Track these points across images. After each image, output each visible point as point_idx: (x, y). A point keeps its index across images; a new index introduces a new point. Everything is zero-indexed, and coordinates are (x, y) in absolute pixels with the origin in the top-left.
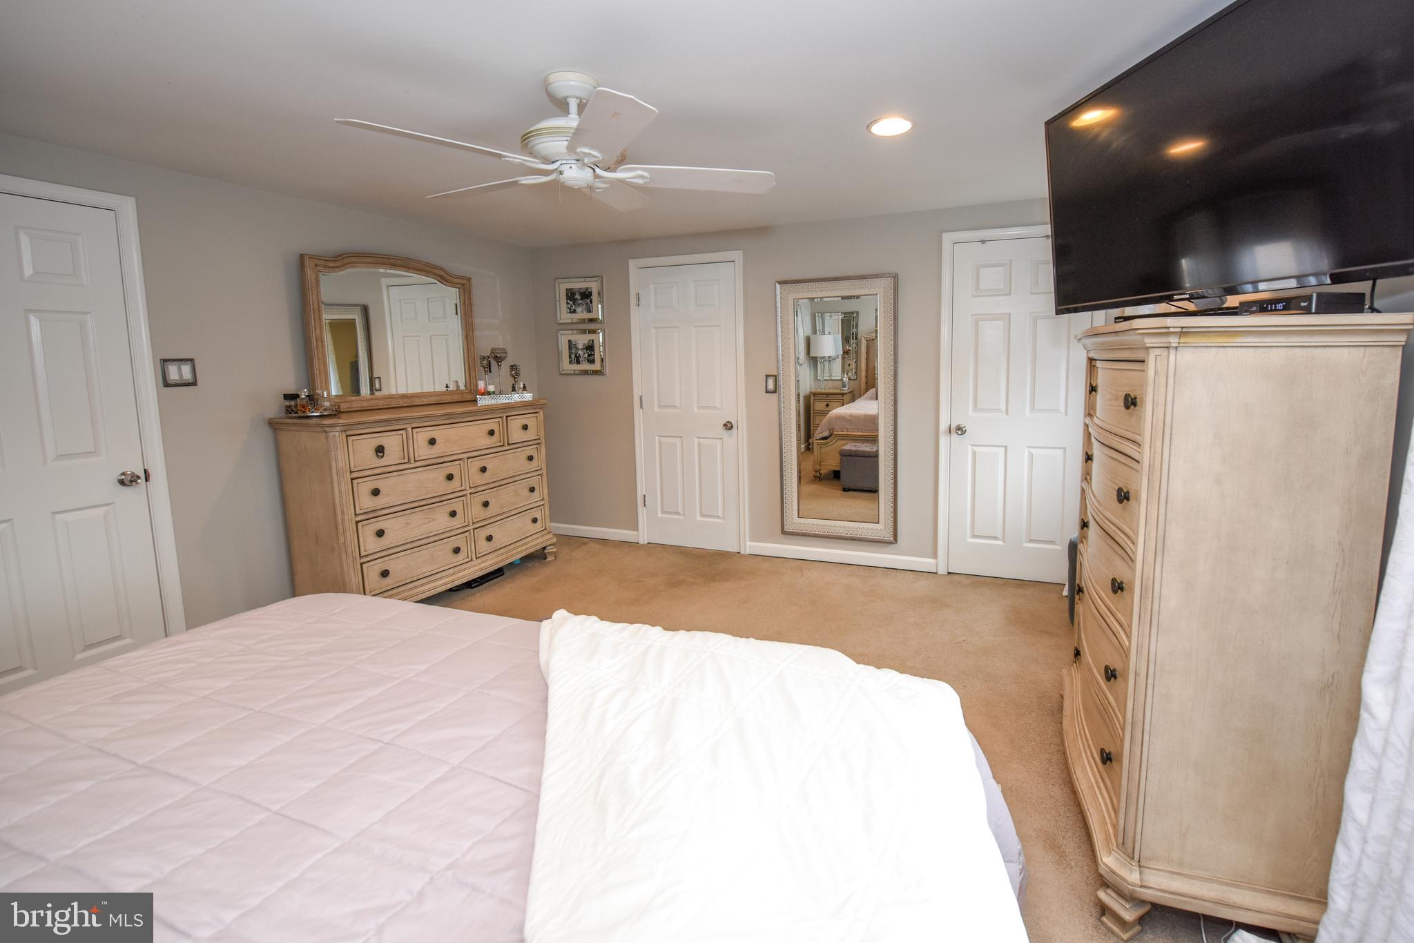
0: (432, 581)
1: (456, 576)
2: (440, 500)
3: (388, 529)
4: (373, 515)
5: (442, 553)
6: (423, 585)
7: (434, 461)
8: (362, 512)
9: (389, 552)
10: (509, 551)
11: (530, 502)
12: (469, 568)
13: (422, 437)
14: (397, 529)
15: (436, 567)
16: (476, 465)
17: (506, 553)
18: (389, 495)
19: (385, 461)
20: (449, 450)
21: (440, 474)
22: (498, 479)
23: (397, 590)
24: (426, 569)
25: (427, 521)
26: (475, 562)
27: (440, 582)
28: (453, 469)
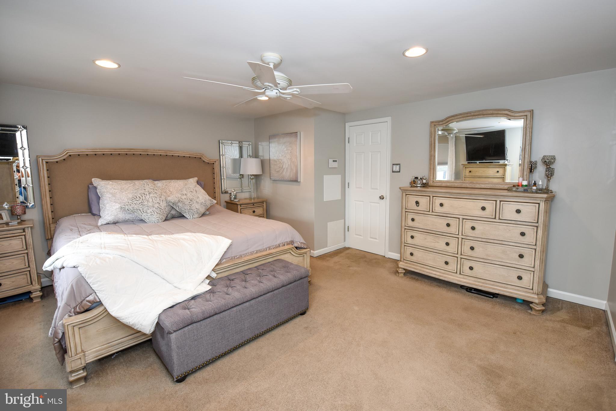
0: (432, 270)
1: (444, 275)
2: (442, 234)
3: (416, 237)
4: (412, 229)
5: (439, 261)
6: (427, 269)
7: (441, 215)
8: (407, 225)
9: (415, 246)
10: (486, 284)
11: (518, 264)
12: (454, 276)
13: (438, 201)
14: (419, 239)
15: (435, 265)
16: (469, 224)
17: (483, 283)
18: (419, 223)
19: (419, 208)
20: (451, 211)
21: (444, 222)
22: (486, 237)
23: (417, 264)
24: (431, 263)
25: (434, 242)
26: (458, 275)
27: (434, 273)
28: (451, 221)
